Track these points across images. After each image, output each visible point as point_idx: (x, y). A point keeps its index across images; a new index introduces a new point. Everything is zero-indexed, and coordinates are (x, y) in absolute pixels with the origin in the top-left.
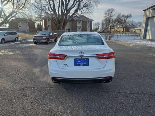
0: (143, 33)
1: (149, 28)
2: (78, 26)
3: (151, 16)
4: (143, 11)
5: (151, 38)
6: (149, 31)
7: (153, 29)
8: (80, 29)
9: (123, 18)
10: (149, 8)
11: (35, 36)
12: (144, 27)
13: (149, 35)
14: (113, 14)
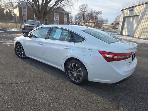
0: (120, 30)
1: (125, 26)
2: (55, 18)
3: (128, 16)
4: (121, 10)
5: (127, 34)
6: (125, 28)
7: (129, 27)
8: (57, 20)
9: (94, 14)
10: (127, 9)
11: (25, 26)
12: (121, 25)
13: (125, 31)
14: (87, 9)
